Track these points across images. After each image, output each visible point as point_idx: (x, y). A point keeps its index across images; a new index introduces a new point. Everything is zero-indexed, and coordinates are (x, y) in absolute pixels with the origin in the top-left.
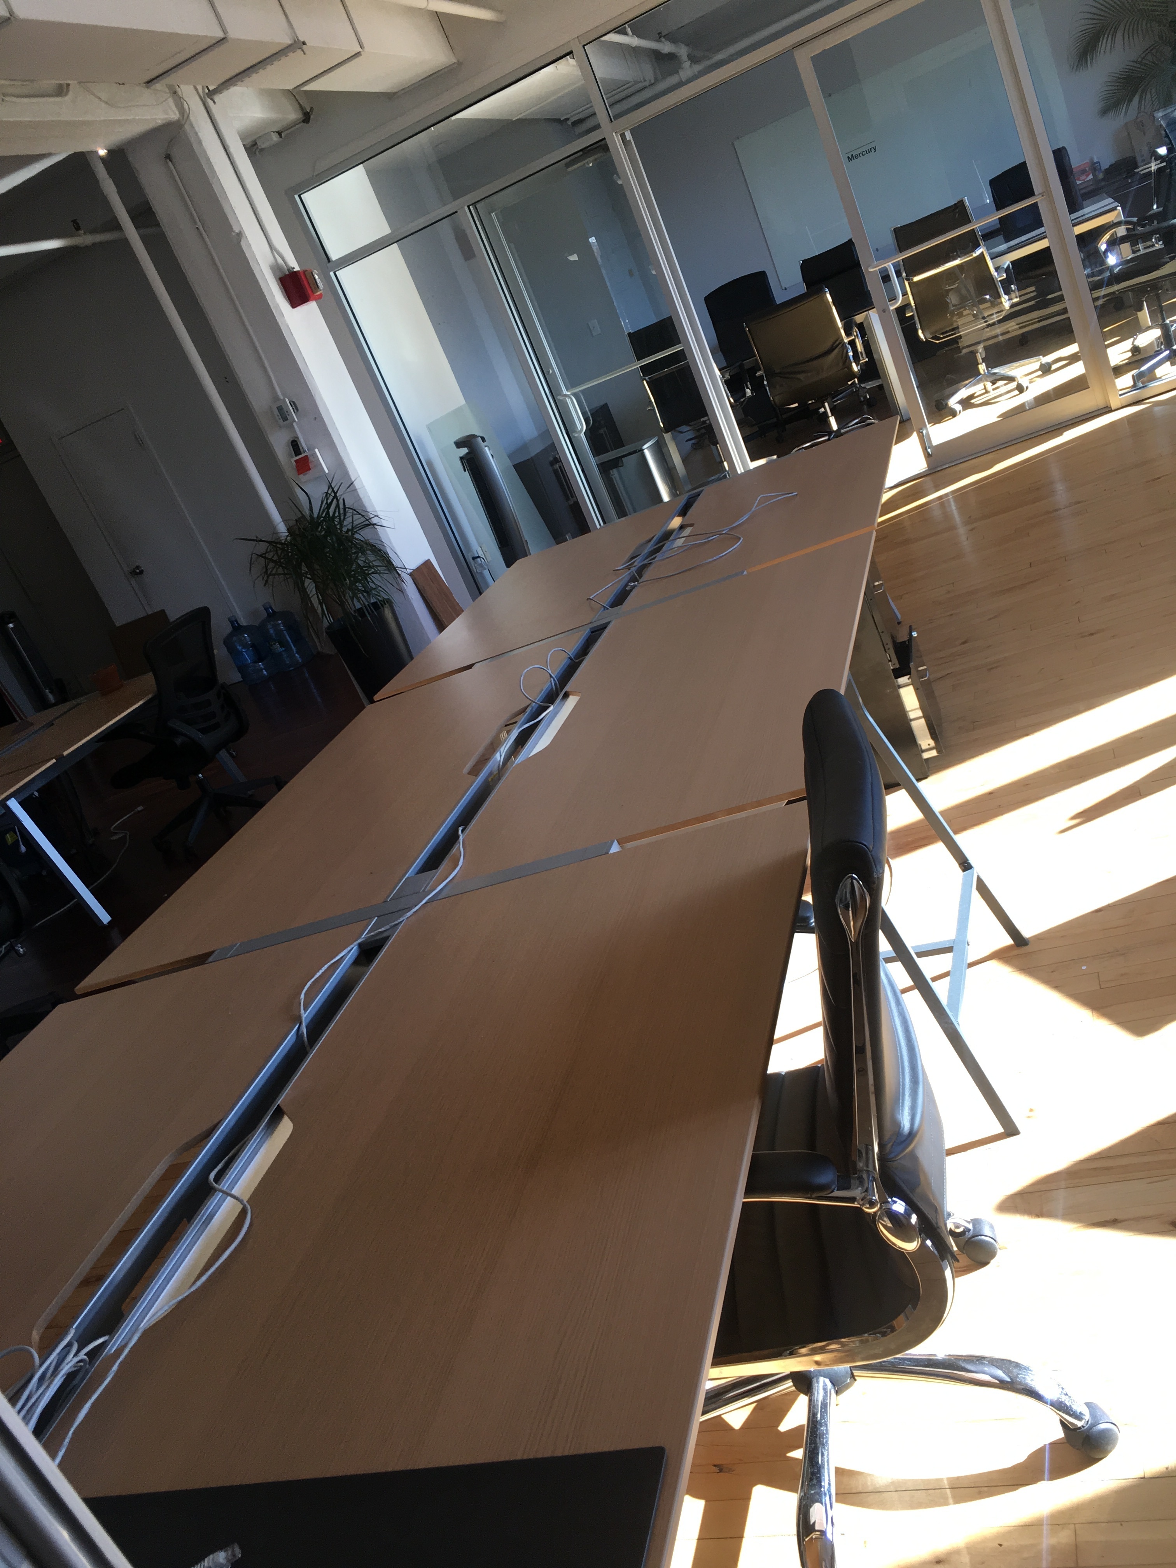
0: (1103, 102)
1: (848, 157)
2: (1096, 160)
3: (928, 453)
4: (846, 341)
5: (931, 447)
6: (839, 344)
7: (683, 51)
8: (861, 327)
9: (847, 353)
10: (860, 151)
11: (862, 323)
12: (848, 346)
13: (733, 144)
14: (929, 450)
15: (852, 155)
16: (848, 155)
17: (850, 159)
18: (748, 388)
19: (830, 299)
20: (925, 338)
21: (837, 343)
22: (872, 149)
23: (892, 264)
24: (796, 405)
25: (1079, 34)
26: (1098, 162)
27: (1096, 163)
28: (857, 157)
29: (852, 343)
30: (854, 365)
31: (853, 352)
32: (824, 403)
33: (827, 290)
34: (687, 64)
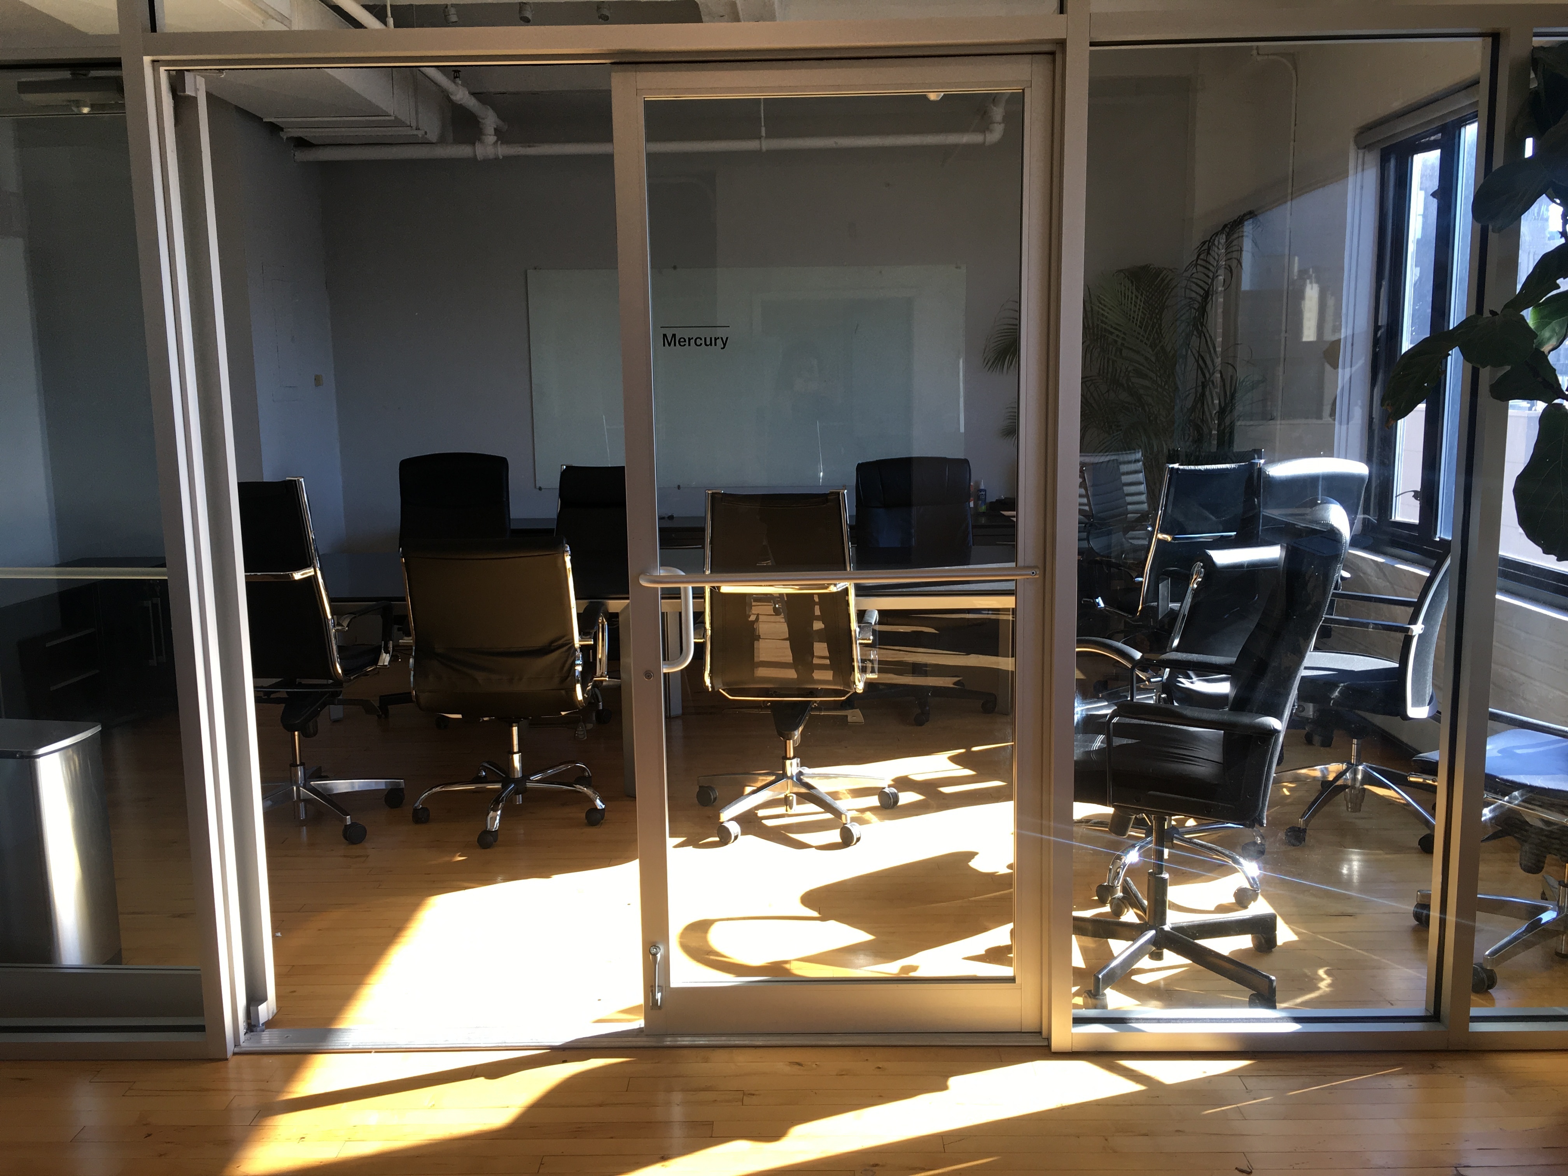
0: (1010, 421)
1: (665, 336)
2: (982, 487)
3: (655, 1001)
4: (577, 643)
5: (665, 986)
6: (566, 645)
7: (490, 120)
8: (613, 618)
9: (573, 665)
10: (694, 333)
11: (616, 615)
12: (579, 654)
13: (526, 272)
14: (659, 996)
15: (674, 335)
16: (665, 331)
17: (669, 340)
18: (387, 652)
19: (569, 565)
20: (713, 687)
21: (560, 642)
22: (719, 342)
23: (693, 588)
24: (460, 716)
25: (1006, 327)
26: (985, 491)
27: (981, 490)
28: (682, 342)
29: (589, 652)
30: (578, 687)
31: (584, 666)
32: (512, 727)
33: (568, 549)
34: (491, 139)
